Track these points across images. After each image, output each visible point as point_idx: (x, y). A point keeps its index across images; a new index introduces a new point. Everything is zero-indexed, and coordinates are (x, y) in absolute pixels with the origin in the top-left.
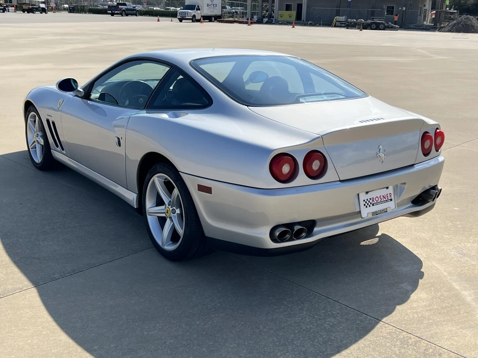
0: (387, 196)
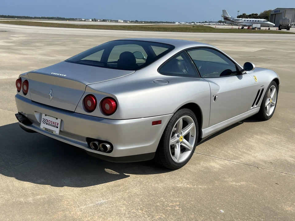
0: (56, 124)
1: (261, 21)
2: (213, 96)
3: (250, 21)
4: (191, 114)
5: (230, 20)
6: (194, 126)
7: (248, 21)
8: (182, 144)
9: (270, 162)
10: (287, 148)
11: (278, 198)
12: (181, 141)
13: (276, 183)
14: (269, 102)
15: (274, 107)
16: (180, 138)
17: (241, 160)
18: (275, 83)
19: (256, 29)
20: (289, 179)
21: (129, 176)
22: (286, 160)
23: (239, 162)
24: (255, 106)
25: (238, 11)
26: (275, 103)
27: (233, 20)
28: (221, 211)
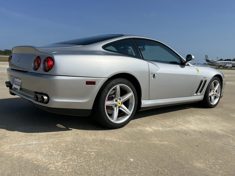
0: (19, 83)
1: (232, 63)
2: (152, 74)
3: (225, 62)
4: (129, 84)
5: (210, 62)
6: (132, 95)
7: (223, 62)
8: (121, 109)
9: (200, 131)
10: (221, 124)
11: (193, 156)
12: (119, 105)
13: (197, 146)
14: (213, 93)
15: (218, 98)
16: (118, 103)
17: (174, 128)
18: (219, 79)
19: (229, 67)
20: (212, 144)
21: (72, 130)
22: (215, 132)
23: (172, 129)
24: (199, 94)
25: (217, 58)
26: (219, 95)
27: (213, 62)
28: (131, 159)
